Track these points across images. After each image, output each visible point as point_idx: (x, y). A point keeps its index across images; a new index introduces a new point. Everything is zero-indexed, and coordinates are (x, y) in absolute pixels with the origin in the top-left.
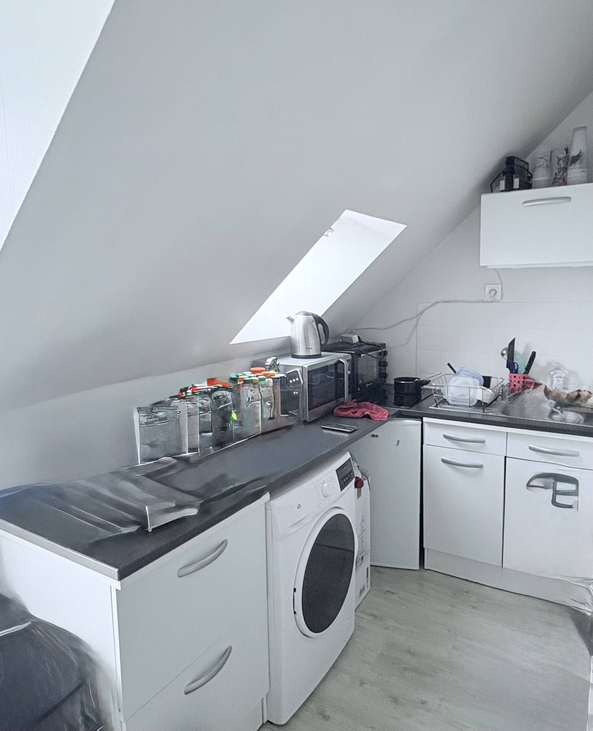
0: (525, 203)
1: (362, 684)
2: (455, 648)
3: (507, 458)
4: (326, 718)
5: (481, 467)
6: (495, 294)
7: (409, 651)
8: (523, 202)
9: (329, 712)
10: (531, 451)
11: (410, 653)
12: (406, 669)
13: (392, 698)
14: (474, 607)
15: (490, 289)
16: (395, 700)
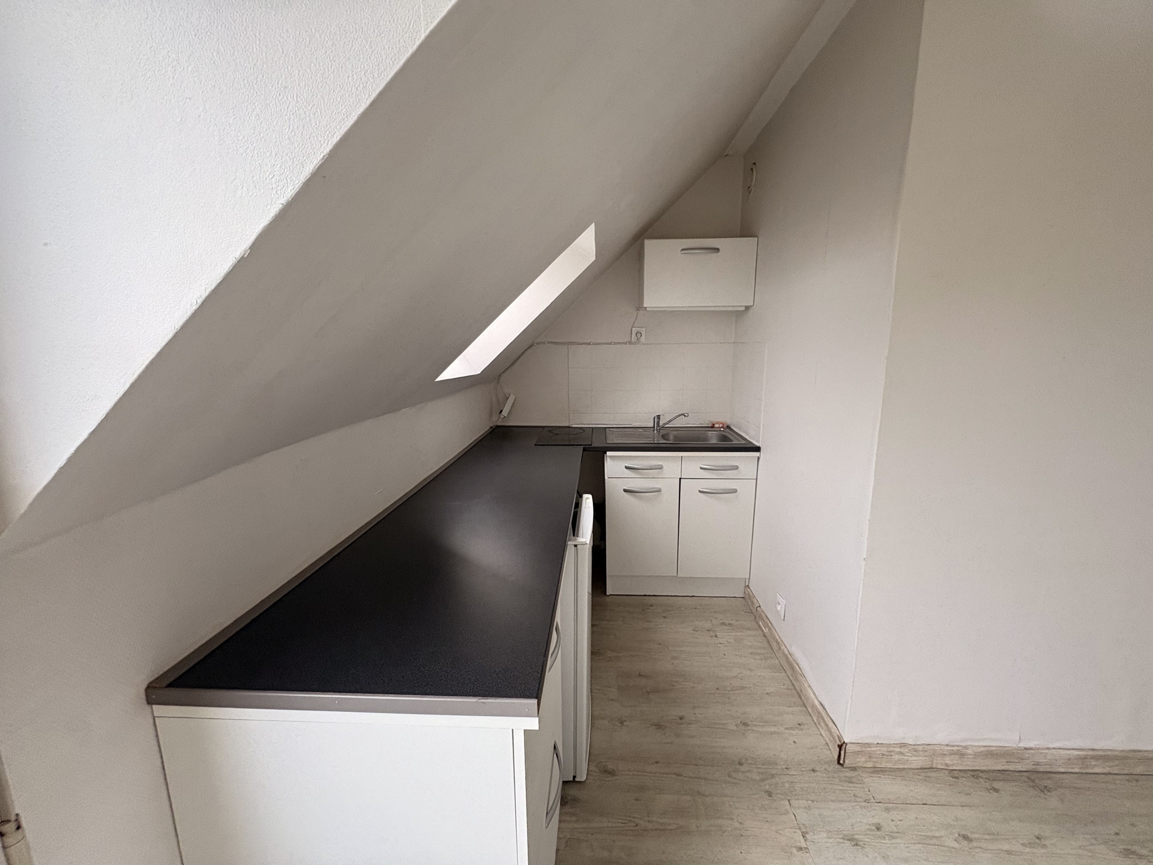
0: (683, 250)
1: (622, 723)
2: (673, 658)
3: (682, 480)
4: (612, 773)
5: (659, 491)
6: (641, 336)
7: (640, 675)
8: (681, 248)
9: (610, 767)
10: (702, 471)
11: (642, 675)
12: (648, 693)
13: (656, 725)
14: (665, 617)
15: (636, 332)
16: (659, 726)
